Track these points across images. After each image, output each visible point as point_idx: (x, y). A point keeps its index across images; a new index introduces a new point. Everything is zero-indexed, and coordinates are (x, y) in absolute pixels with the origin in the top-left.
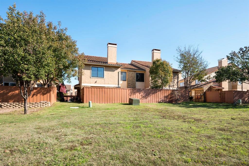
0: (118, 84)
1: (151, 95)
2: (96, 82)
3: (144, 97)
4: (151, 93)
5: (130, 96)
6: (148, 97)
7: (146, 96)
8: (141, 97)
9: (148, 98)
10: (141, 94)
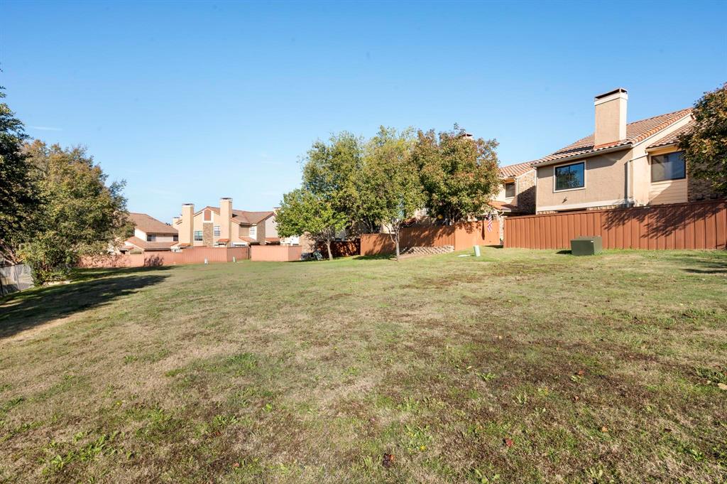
0: (626, 197)
1: (687, 222)
2: (565, 200)
3: (657, 230)
4: (688, 215)
5: (606, 228)
6: (675, 229)
7: (666, 227)
8: (646, 230)
9: (673, 234)
10: (646, 222)
